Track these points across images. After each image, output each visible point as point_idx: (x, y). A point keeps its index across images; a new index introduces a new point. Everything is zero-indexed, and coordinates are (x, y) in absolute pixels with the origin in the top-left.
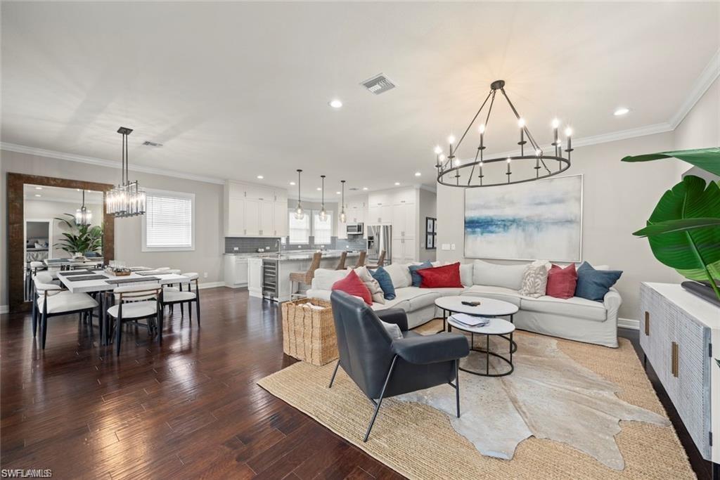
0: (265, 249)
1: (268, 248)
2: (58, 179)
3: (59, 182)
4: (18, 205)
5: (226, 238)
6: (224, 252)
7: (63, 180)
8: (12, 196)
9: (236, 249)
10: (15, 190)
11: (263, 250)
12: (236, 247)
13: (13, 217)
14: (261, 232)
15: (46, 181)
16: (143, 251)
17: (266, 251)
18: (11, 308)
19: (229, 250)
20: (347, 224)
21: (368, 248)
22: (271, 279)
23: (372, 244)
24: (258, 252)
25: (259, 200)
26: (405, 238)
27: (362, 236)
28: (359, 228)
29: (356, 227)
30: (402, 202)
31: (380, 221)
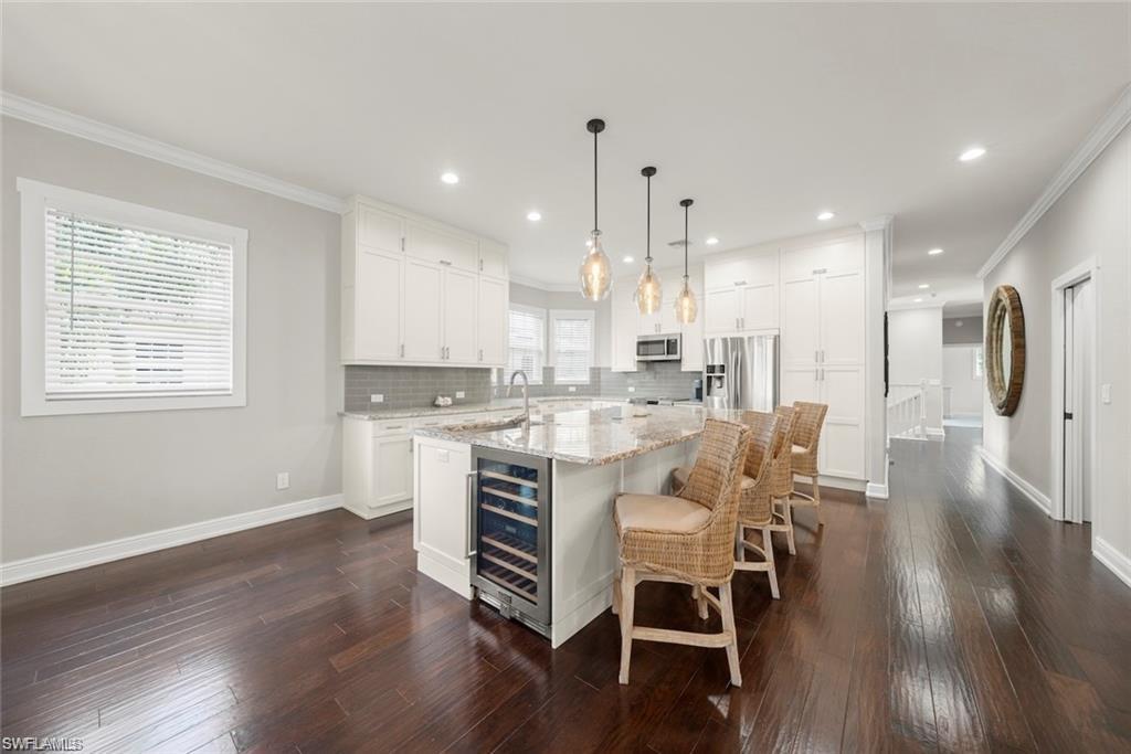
0: (453, 397)
1: (460, 395)
5: (349, 367)
6: (342, 410)
9: (377, 398)
11: (449, 401)
12: (378, 392)
14: (445, 352)
17: (457, 403)
19: (356, 403)
20: (639, 337)
21: (708, 394)
22: (509, 528)
23: (718, 383)
24: (438, 406)
25: (442, 267)
26: (826, 368)
27: (676, 365)
28: (671, 346)
29: (663, 341)
30: (815, 272)
31: (743, 326)
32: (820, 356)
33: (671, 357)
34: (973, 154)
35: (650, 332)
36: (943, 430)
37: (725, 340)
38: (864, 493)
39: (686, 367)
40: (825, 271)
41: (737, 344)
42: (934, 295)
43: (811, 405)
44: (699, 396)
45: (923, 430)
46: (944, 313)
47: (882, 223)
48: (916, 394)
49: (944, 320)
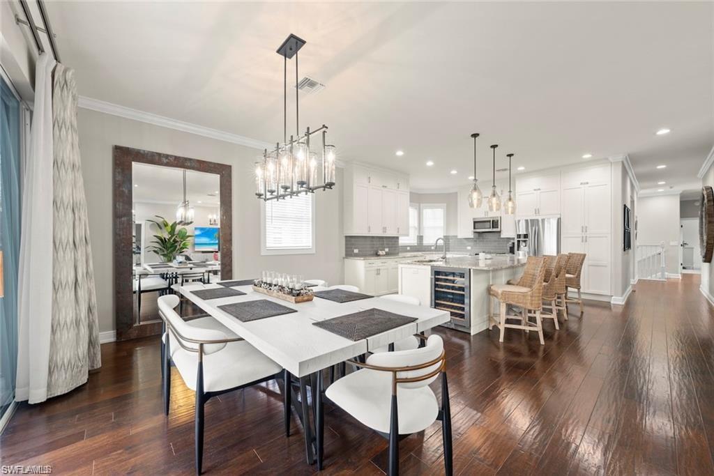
0: (385, 251)
1: (388, 250)
2: (171, 156)
3: (172, 159)
4: (126, 191)
5: (346, 237)
6: (344, 256)
7: (176, 158)
8: (119, 178)
9: (356, 251)
10: (123, 170)
11: (383, 253)
12: (356, 248)
13: (120, 206)
14: (385, 229)
15: (157, 158)
16: (262, 254)
17: (386, 254)
18: (119, 334)
19: (349, 254)
20: (474, 219)
21: (518, 250)
22: (449, 296)
23: (524, 244)
24: (379, 255)
25: (382, 188)
26: (588, 236)
27: (498, 234)
28: (495, 224)
29: (490, 221)
30: (581, 184)
31: (539, 213)
32: (584, 229)
33: (494, 230)
34: (663, 132)
35: (481, 216)
36: (680, 275)
37: (527, 221)
38: (610, 302)
39: (503, 235)
40: (587, 183)
41: (534, 222)
42: (671, 188)
43: (578, 254)
44: (512, 251)
45: (663, 275)
46: (681, 198)
47: (620, 158)
48: (658, 252)
49: (681, 202)
